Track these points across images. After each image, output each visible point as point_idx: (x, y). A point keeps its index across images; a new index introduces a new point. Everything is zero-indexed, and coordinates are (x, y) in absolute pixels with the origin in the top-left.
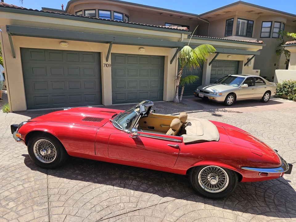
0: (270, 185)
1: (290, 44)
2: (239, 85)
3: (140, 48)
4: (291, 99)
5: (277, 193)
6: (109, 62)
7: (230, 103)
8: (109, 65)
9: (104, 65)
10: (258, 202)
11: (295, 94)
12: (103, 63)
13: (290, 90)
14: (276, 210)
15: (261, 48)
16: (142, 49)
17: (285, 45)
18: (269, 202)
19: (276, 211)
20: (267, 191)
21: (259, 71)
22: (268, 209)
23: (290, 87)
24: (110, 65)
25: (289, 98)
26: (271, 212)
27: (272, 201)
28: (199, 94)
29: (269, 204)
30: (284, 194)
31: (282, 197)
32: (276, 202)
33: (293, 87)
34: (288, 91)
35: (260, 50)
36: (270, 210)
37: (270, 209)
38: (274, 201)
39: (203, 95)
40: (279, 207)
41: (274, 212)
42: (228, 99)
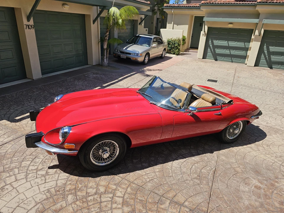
1: (168, 6)
2: (149, 45)
3: (63, 4)
4: (174, 54)
6: (31, 22)
7: (146, 62)
8: (31, 26)
9: (25, 26)
11: (176, 49)
12: (24, 24)
13: (173, 46)
15: (149, 8)
16: (66, 6)
17: (164, 7)
21: (147, 29)
23: (172, 43)
24: (33, 26)
25: (172, 52)
28: (121, 55)
33: (175, 44)
34: (171, 47)
35: (148, 11)
39: (125, 56)
42: (146, 58)
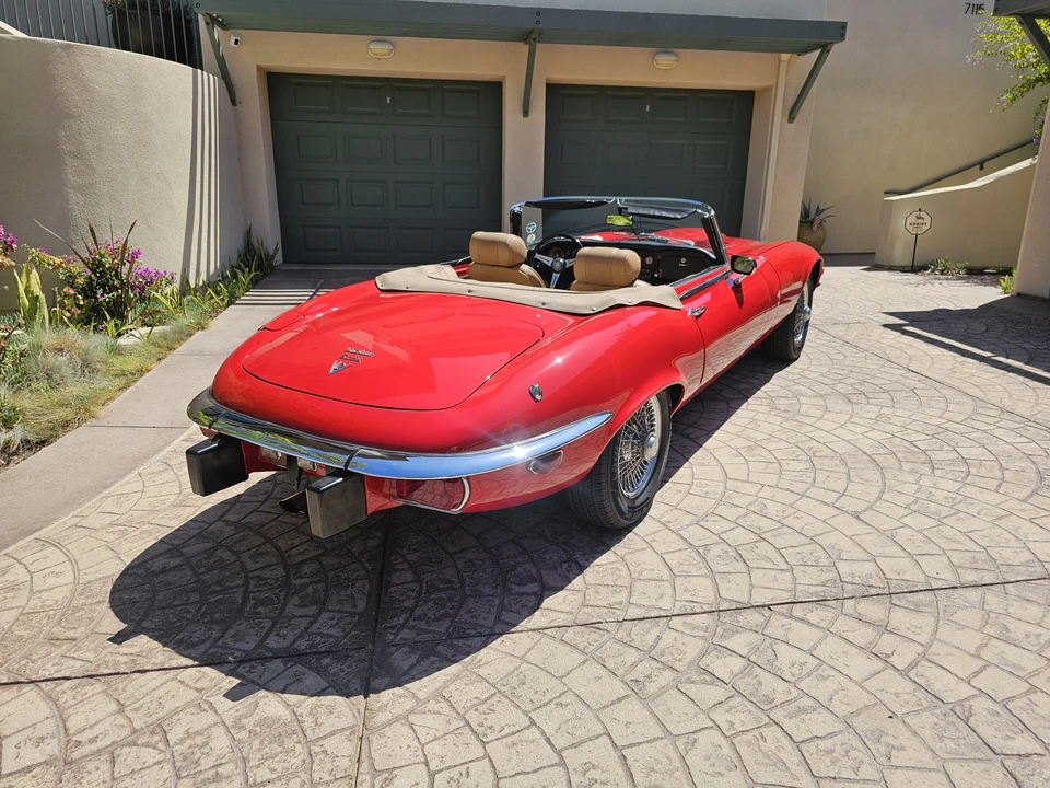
0: (296, 600)
5: (246, 584)
10: (271, 517)
14: (212, 533)
18: (244, 538)
19: (209, 530)
20: (281, 569)
22: (231, 517)
26: (220, 519)
27: (238, 548)
29: (241, 534)
30: (219, 602)
31: (218, 588)
32: (226, 555)
36: (224, 521)
37: (228, 523)
38: (234, 553)
40: (209, 545)
41: (211, 525)
